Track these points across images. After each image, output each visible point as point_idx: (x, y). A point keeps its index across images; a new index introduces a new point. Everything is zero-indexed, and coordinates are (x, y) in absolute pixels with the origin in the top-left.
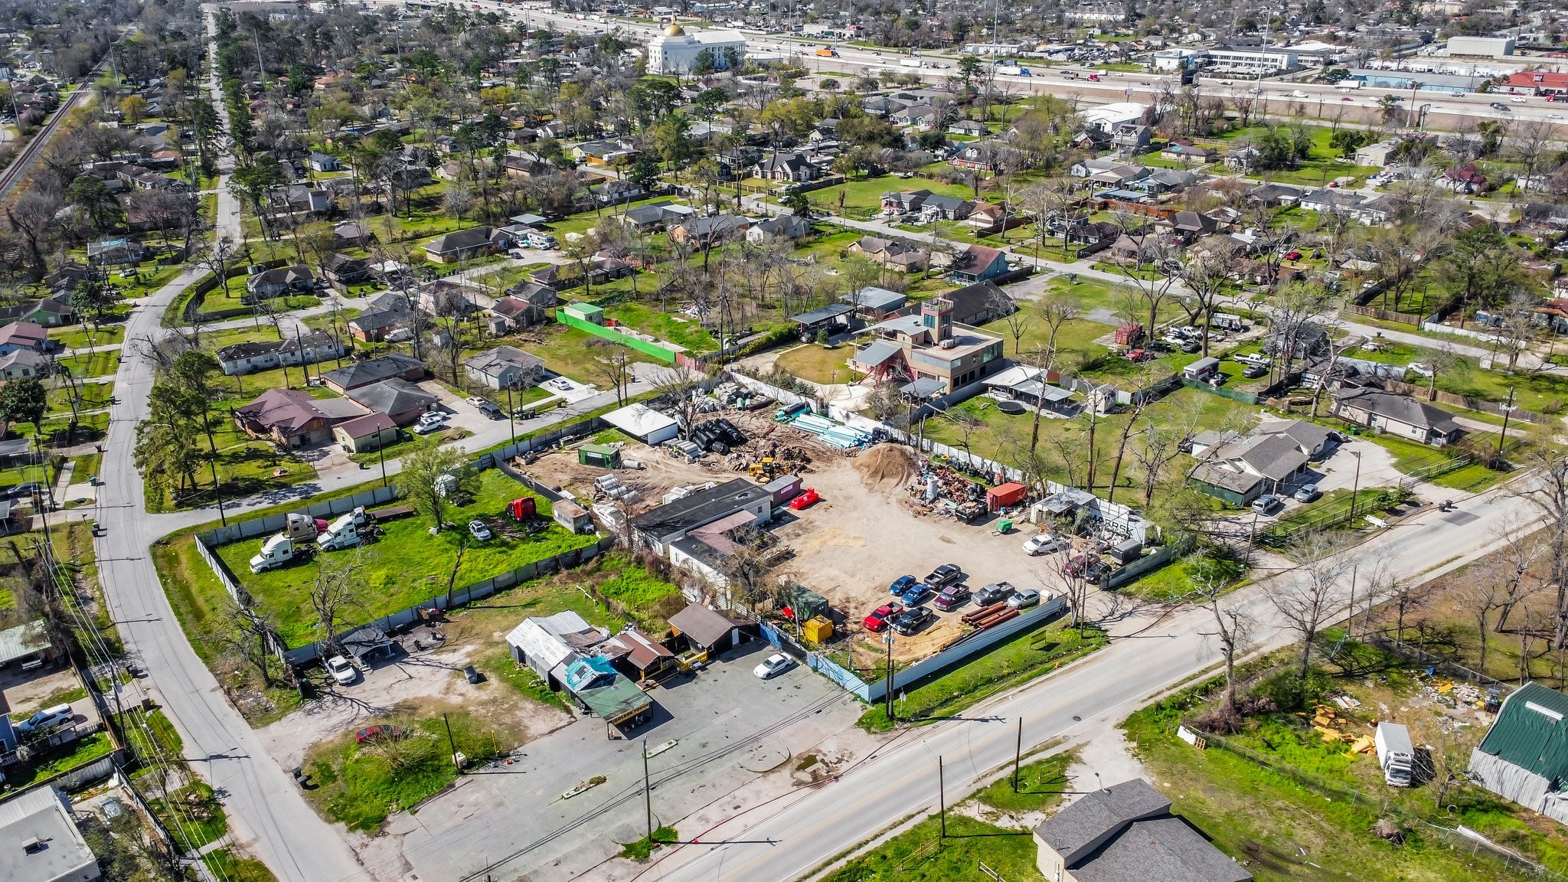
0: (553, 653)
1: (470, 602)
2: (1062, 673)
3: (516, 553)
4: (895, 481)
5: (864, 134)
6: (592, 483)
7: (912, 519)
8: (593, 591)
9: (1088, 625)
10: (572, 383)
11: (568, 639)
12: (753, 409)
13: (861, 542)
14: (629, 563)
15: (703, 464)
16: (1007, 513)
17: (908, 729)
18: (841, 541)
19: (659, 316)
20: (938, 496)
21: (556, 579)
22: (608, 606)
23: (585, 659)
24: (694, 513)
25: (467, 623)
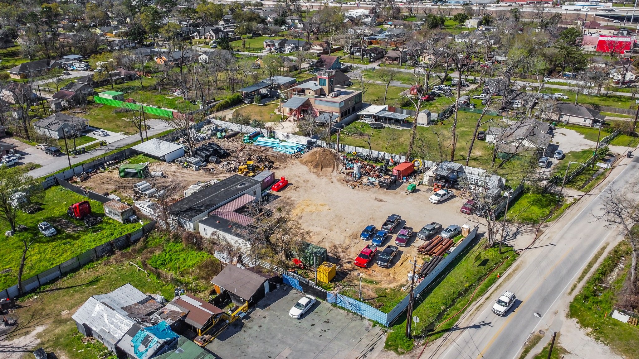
0: (118, 327)
1: (39, 287)
2: (505, 281)
3: (78, 243)
4: (330, 169)
5: (247, 18)
6: (131, 188)
7: (352, 190)
8: (145, 265)
9: (498, 243)
10: (108, 132)
11: (129, 311)
12: (228, 137)
13: (327, 207)
14: (169, 240)
15: (206, 170)
16: (407, 181)
17: (426, 344)
18: (314, 208)
19: (158, 96)
20: (361, 176)
21: (112, 259)
22: (159, 275)
23: (148, 329)
24: (211, 200)
25: (38, 306)
